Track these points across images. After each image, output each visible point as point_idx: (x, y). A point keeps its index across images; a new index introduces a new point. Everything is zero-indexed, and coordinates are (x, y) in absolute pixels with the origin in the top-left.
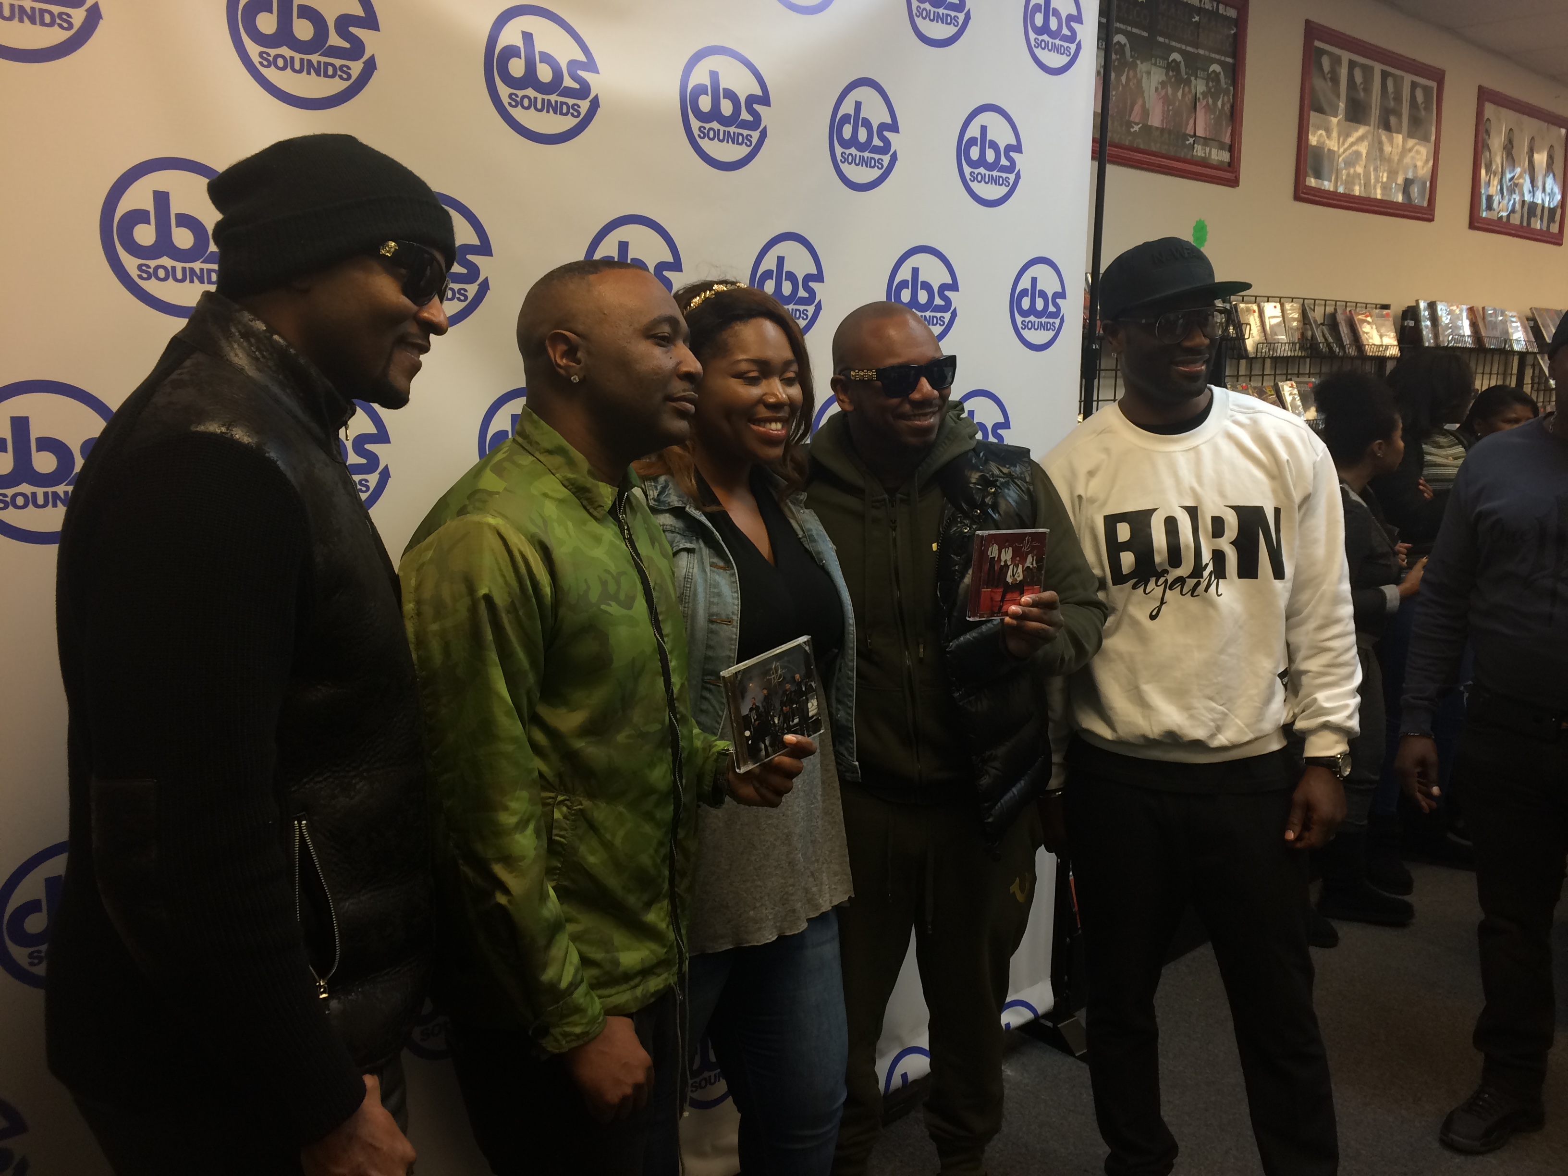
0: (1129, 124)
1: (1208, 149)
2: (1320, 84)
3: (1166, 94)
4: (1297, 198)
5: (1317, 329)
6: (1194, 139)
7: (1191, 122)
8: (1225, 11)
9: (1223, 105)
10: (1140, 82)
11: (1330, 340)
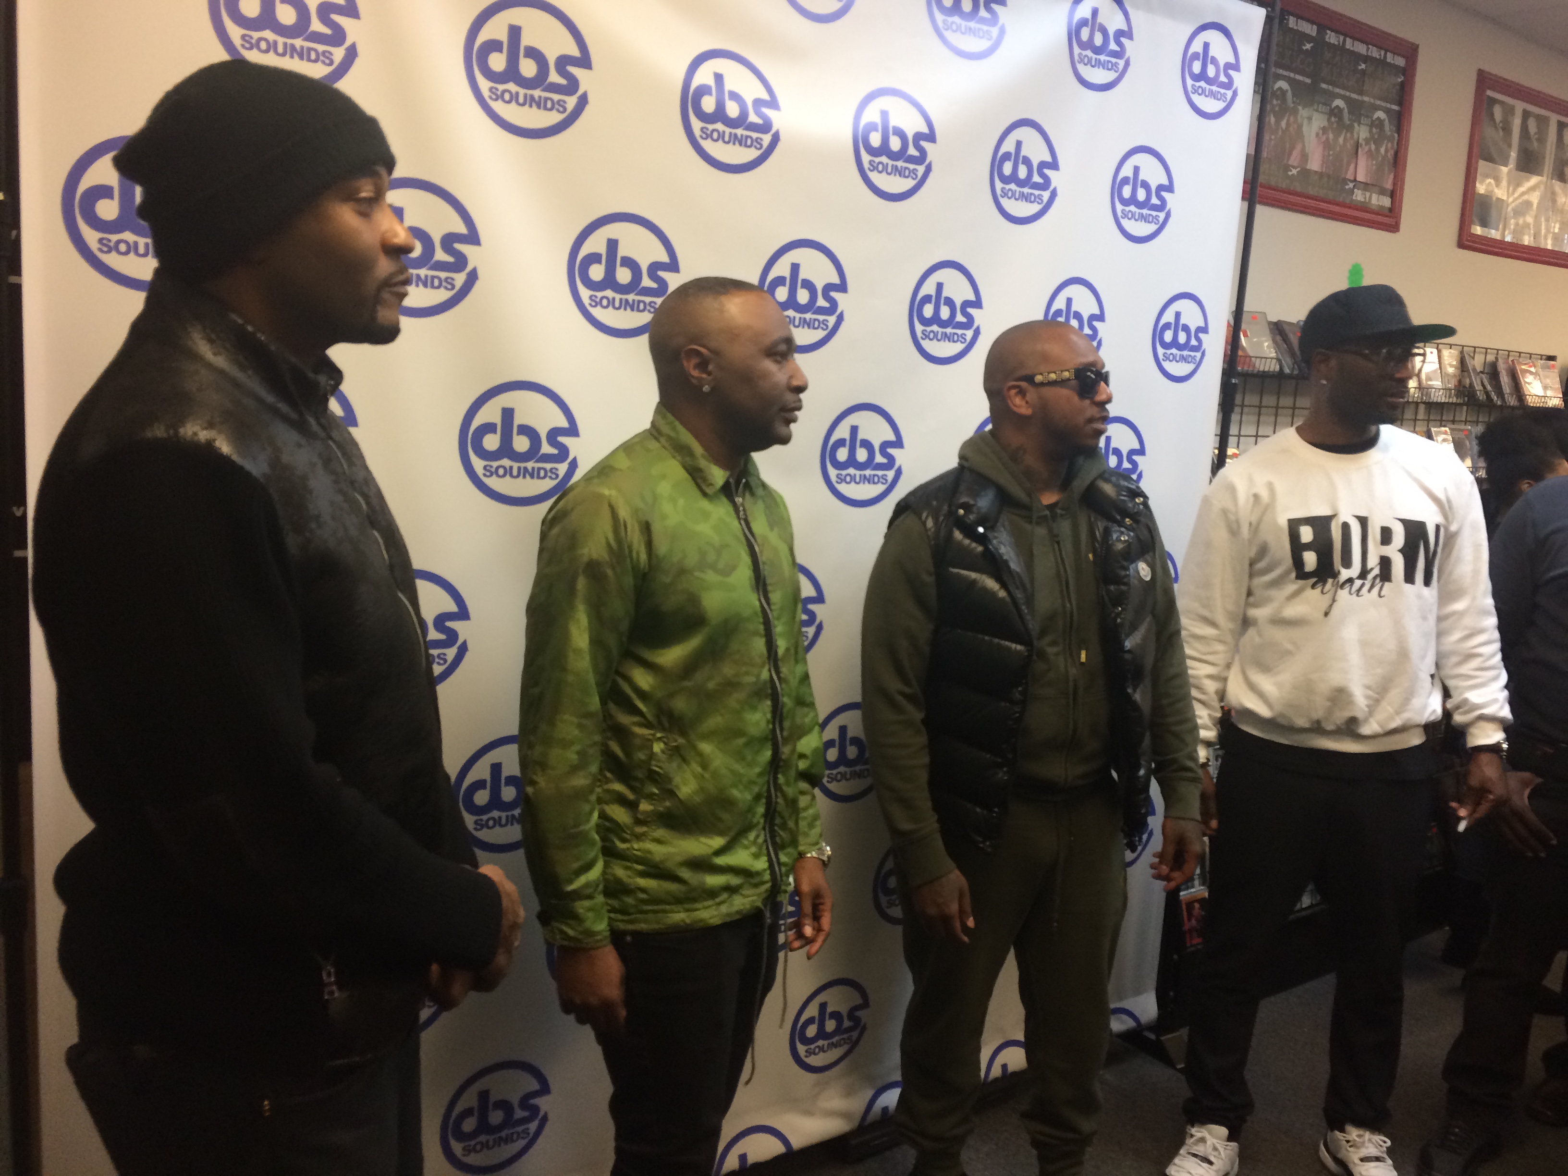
0: (1287, 168)
1: (1368, 194)
2: (1490, 133)
3: (1327, 139)
4: (1461, 245)
5: (1476, 379)
6: (1354, 184)
7: (1352, 166)
8: (1393, 60)
9: (1386, 151)
10: (1300, 127)
11: (1489, 388)
